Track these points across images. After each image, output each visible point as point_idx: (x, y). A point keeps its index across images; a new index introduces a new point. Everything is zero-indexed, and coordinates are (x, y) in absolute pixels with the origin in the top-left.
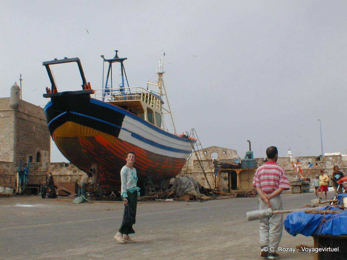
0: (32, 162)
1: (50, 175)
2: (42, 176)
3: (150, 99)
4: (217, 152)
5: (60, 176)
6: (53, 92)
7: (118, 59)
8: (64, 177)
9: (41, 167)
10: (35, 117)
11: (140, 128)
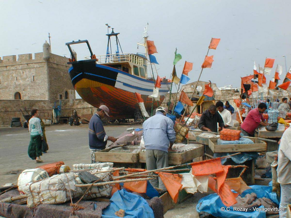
0: (62, 99)
1: (75, 111)
2: (70, 109)
3: (135, 59)
4: (201, 85)
5: (83, 108)
6: (73, 61)
7: (114, 33)
8: (86, 109)
9: (69, 102)
10: (62, 65)
11: (129, 80)
